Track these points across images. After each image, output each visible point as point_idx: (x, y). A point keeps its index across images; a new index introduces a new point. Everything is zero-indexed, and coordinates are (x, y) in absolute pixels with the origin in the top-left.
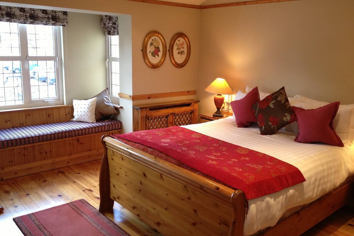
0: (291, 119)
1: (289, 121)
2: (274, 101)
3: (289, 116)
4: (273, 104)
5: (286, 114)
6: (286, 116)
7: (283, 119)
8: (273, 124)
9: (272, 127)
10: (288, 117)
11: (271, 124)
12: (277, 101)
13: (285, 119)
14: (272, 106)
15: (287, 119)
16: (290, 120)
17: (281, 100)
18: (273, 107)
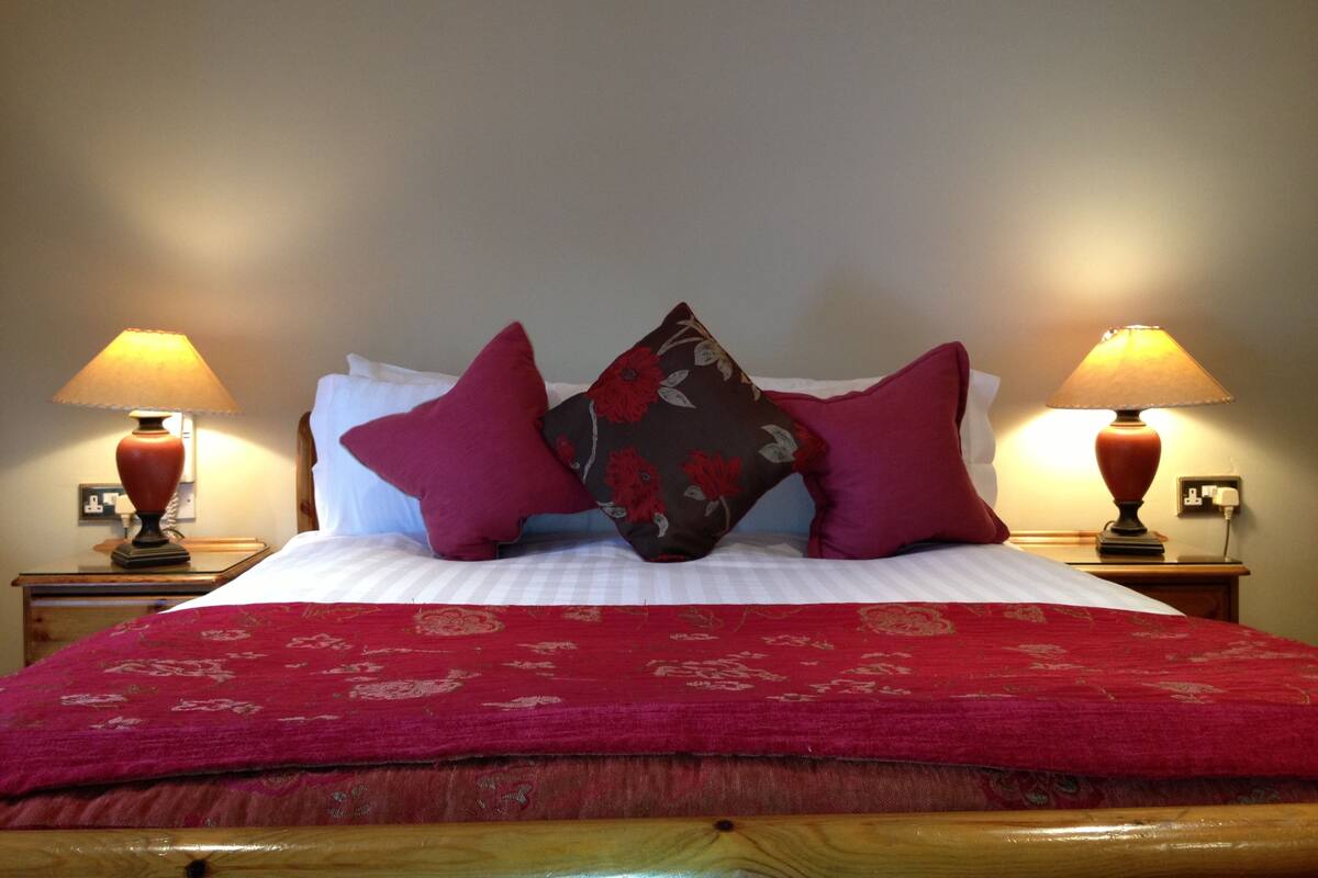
0: (800, 448)
1: (793, 459)
2: (680, 376)
3: (788, 435)
4: (678, 387)
5: (770, 428)
6: (773, 440)
7: (761, 456)
8: (711, 495)
9: (708, 513)
10: (781, 443)
11: (699, 495)
12: (697, 372)
13: (768, 453)
14: (678, 400)
15: (781, 456)
16: (794, 454)
17: (717, 362)
18: (689, 404)
